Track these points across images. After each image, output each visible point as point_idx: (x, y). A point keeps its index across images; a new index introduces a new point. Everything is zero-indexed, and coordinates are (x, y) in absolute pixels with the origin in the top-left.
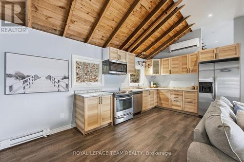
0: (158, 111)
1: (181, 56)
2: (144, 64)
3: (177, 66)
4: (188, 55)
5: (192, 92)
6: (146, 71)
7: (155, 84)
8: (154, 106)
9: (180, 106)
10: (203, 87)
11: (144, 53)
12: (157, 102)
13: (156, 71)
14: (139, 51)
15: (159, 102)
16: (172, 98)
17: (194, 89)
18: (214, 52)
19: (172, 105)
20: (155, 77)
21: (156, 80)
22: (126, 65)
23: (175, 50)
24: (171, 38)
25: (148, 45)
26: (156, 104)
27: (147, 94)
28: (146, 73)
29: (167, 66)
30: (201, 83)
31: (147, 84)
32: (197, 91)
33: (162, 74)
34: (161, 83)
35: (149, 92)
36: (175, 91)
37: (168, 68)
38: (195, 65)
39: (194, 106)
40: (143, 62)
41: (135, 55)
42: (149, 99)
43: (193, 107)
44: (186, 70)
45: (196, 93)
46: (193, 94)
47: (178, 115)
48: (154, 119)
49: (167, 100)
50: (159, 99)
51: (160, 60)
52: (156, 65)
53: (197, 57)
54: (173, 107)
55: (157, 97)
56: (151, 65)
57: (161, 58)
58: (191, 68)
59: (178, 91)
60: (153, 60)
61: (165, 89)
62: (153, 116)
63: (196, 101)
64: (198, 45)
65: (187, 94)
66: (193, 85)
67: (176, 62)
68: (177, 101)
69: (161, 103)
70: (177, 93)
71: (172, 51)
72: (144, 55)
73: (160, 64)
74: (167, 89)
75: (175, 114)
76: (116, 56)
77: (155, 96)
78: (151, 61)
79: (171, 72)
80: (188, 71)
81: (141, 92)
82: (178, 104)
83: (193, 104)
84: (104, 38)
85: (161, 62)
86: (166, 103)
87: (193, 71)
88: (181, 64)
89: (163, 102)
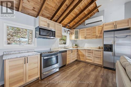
0: (77, 64)
1: (92, 27)
2: (69, 32)
3: (89, 34)
4: (96, 27)
5: (99, 51)
6: (70, 37)
7: (76, 45)
8: (75, 60)
9: (91, 60)
10: (106, 48)
11: (69, 25)
12: (77, 57)
13: (77, 37)
14: (65, 23)
15: (78, 57)
16: (87, 54)
17: (100, 49)
18: (113, 24)
19: (86, 59)
20: (76, 41)
21: (77, 43)
22: (55, 32)
23: (88, 24)
24: (86, 15)
25: (71, 19)
26: (76, 59)
27: (70, 52)
28: (70, 38)
29: (84, 34)
30: (105, 45)
31: (71, 45)
32: (102, 50)
33: (80, 39)
34: (80, 45)
35: (72, 51)
36: (88, 50)
37: (84, 35)
38: (101, 33)
39: (101, 60)
40: (68, 31)
41: (62, 25)
42: (72, 56)
43: (99, 61)
44: (95, 36)
45: (102, 51)
46: (100, 52)
47: (90, 66)
48: (74, 71)
49: (83, 56)
50: (78, 55)
51: (79, 30)
52: (77, 33)
53: (103, 28)
54: (87, 61)
55: (77, 54)
56: (74, 33)
57: (80, 29)
58: (98, 35)
59: (90, 50)
60: (75, 30)
61: (82, 48)
62: (73, 68)
63: (102, 57)
64: (103, 21)
65: (96, 52)
66: (99, 46)
67: (89, 31)
68: (90, 57)
69: (80, 58)
70: (89, 51)
71: (86, 24)
72: (68, 26)
73: (79, 32)
74: (83, 48)
75: (88, 66)
76: (46, 24)
77: (76, 53)
78: (74, 30)
79: (85, 38)
80: (97, 37)
81: (66, 51)
82: (90, 58)
83: (100, 59)
84: (35, 10)
85: (80, 31)
86: (83, 58)
87: (100, 37)
88: (92, 33)
89: (81, 57)
